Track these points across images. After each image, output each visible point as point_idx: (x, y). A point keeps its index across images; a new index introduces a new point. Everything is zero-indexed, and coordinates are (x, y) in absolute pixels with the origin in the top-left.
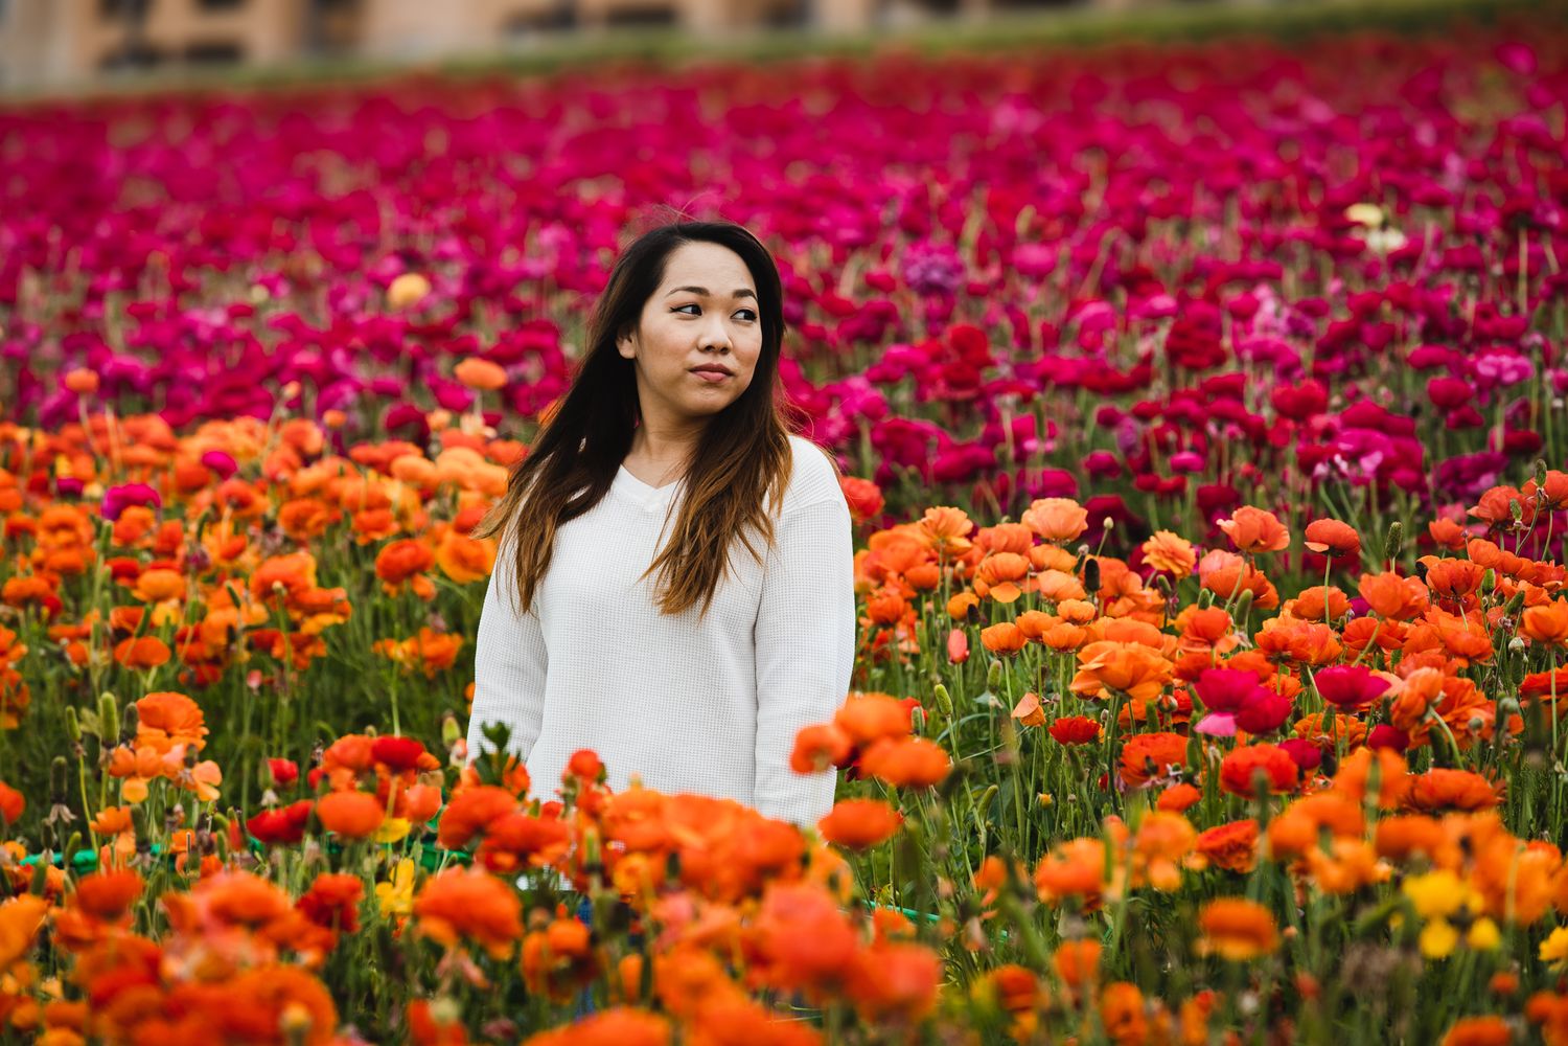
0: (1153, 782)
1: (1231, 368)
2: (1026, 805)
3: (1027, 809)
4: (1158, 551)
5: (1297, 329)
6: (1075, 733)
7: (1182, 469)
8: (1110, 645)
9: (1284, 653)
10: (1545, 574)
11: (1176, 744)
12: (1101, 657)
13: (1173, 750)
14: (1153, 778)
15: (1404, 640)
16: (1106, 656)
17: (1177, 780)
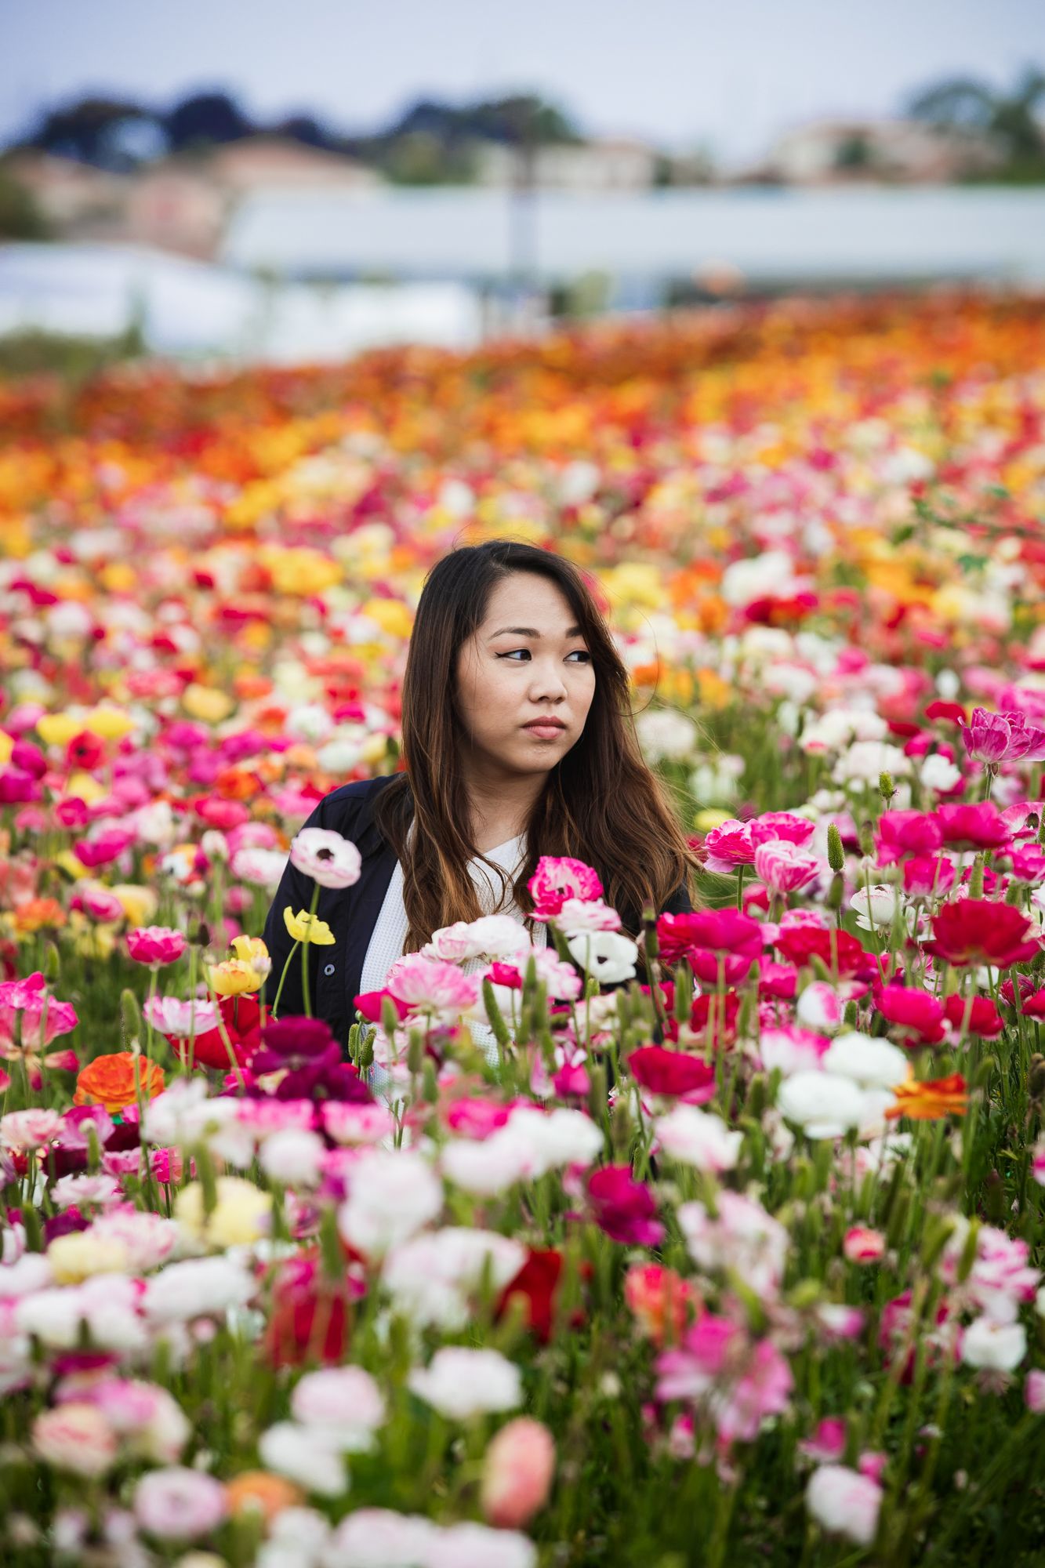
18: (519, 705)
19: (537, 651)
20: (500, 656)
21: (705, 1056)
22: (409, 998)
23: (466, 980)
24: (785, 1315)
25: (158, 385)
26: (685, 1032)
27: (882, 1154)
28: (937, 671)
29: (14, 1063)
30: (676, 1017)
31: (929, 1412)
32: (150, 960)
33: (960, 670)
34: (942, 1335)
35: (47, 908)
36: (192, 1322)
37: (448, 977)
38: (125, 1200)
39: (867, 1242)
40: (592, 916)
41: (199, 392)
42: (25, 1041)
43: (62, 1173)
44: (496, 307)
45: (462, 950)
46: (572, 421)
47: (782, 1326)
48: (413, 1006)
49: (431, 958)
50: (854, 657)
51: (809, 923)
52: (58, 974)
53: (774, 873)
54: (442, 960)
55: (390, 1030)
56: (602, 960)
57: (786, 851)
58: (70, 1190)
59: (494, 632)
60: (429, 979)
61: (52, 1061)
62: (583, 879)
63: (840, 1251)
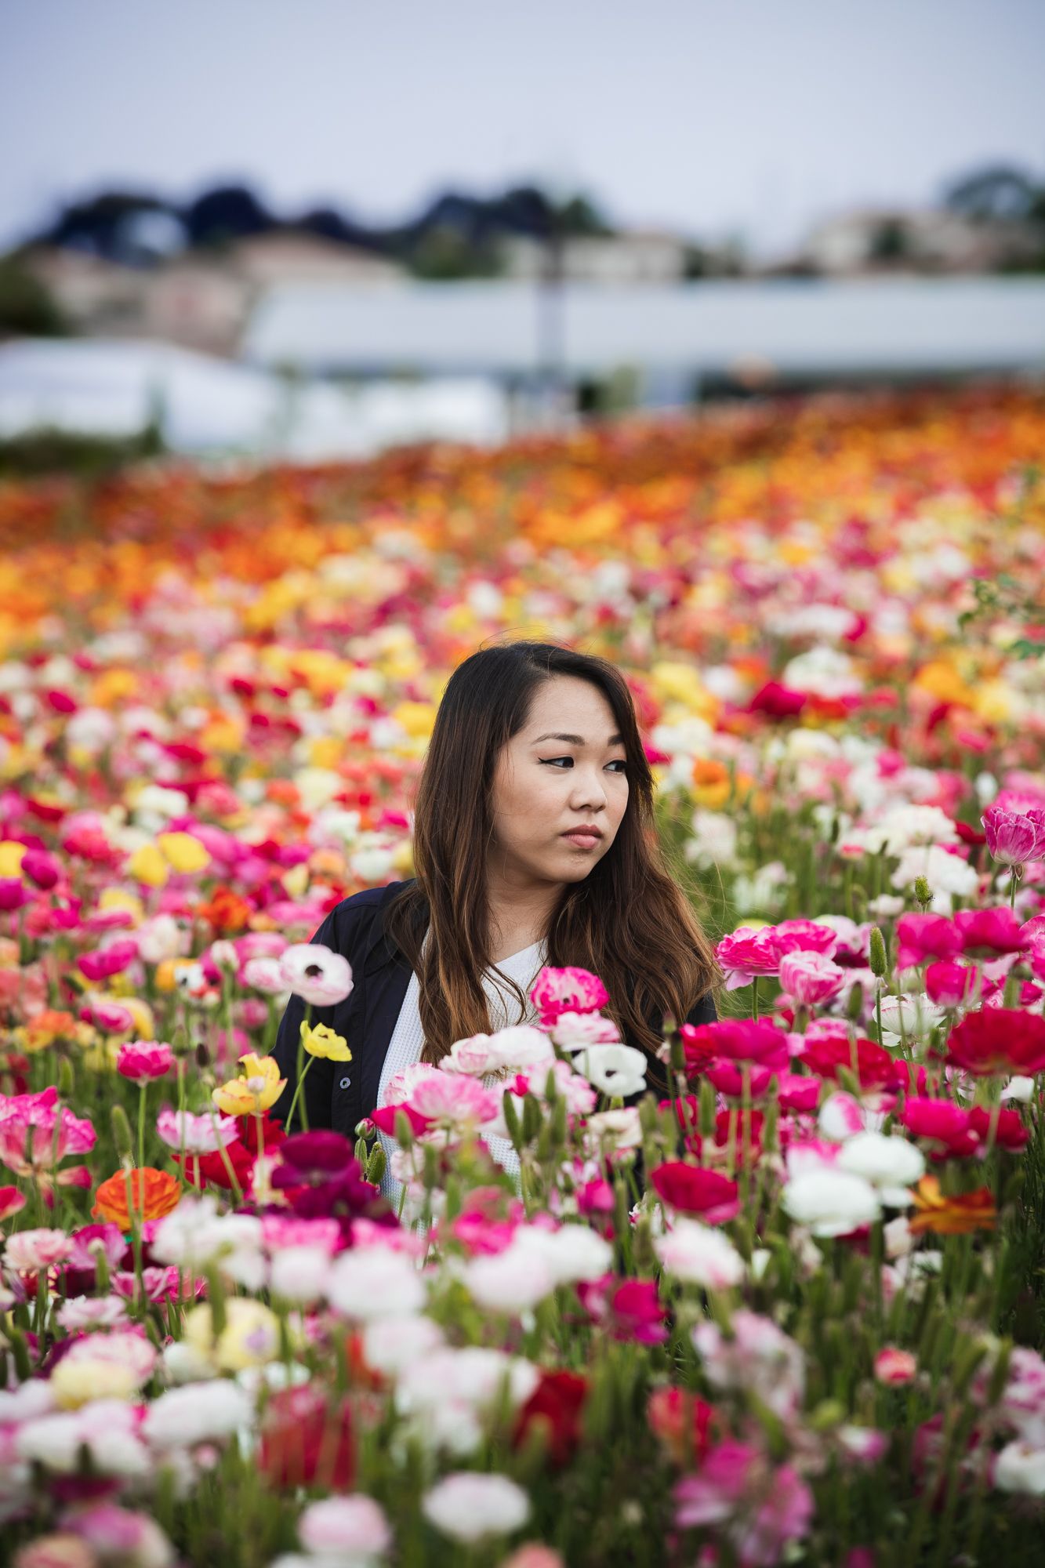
18: (560, 813)
19: (579, 757)
20: (543, 762)
21: (727, 1173)
22: (427, 1111)
23: (486, 1093)
24: (805, 1438)
25: (177, 485)
26: (709, 1147)
27: (909, 1272)
28: (975, 774)
29: (24, 1179)
30: (700, 1133)
31: (961, 1540)
32: (138, 1075)
33: (999, 774)
34: (975, 1460)
35: (60, 1021)
36: (196, 1447)
37: (467, 1091)
38: (134, 1323)
39: (897, 1364)
40: (588, 1029)
41: (218, 490)
42: (36, 1159)
43: (73, 1294)
44: (522, 401)
45: (482, 1064)
46: (603, 519)
47: (801, 1450)
48: (431, 1120)
49: (450, 1071)
50: (890, 759)
51: (836, 1034)
52: (72, 1089)
53: (798, 985)
54: (461, 1073)
55: (405, 1145)
56: (609, 1074)
57: (810, 963)
58: (76, 1311)
59: (536, 738)
60: (449, 1093)
61: (64, 1178)
62: (588, 988)
63: (870, 1373)
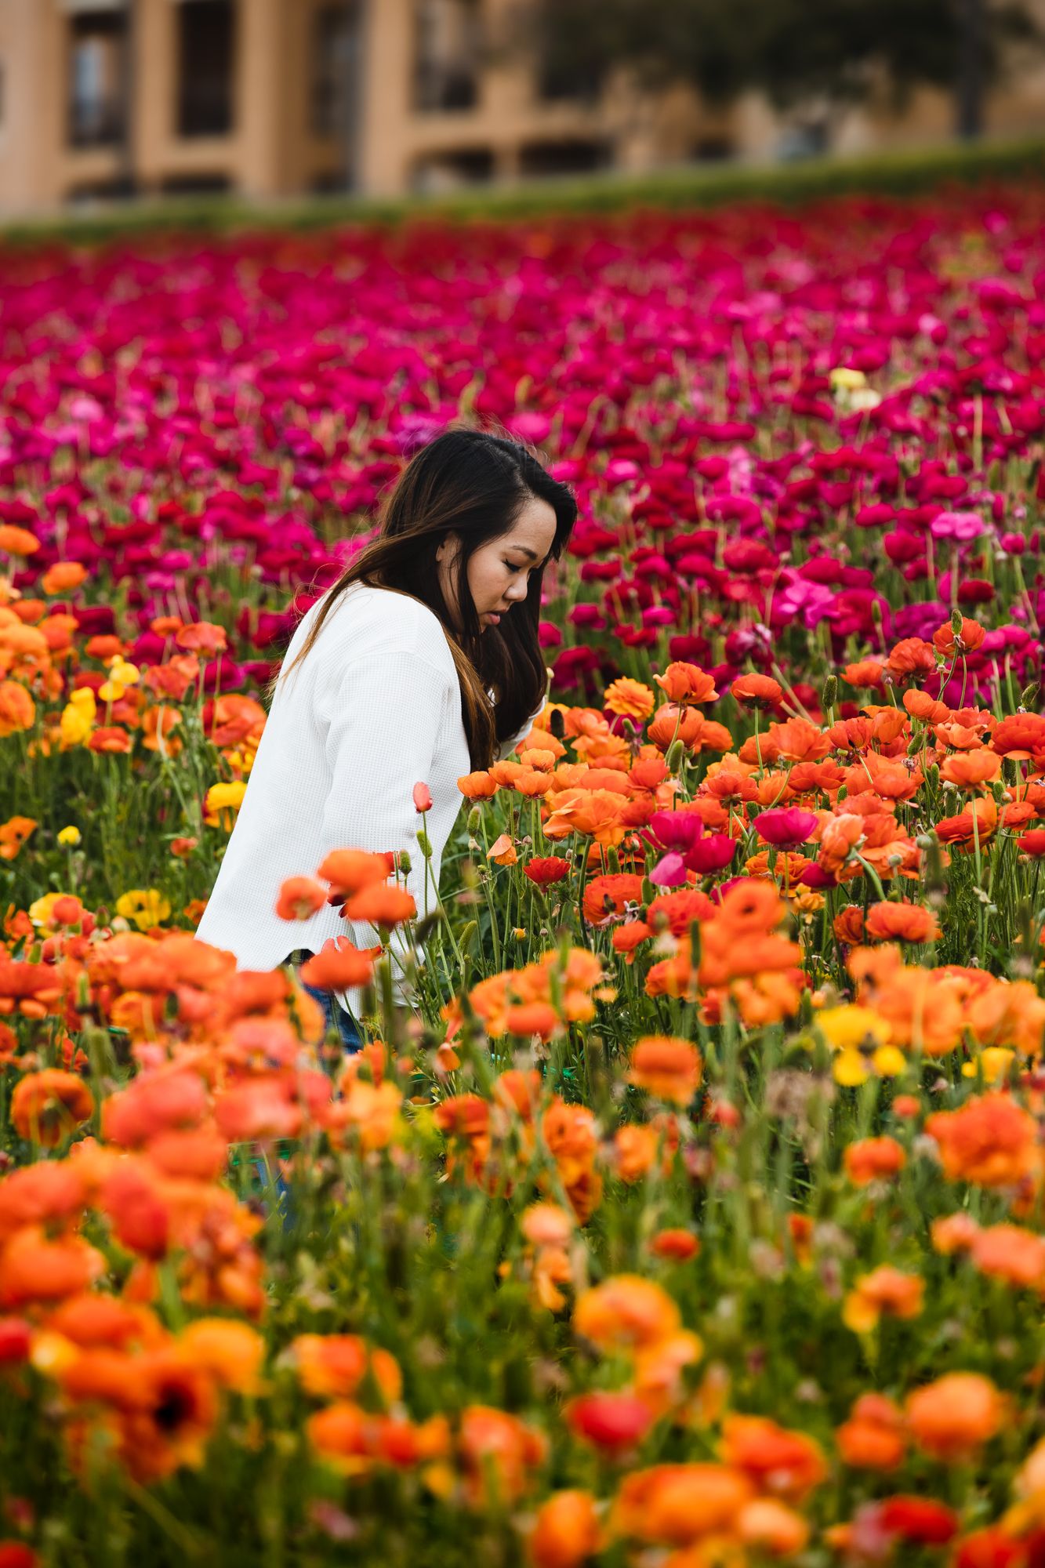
0: (612, 918)
1: (706, 525)
2: (501, 938)
3: (503, 942)
4: (617, 697)
5: (761, 489)
6: (549, 875)
7: (652, 623)
8: (579, 793)
9: (735, 796)
10: (971, 719)
11: (634, 883)
12: (571, 803)
13: (630, 889)
14: (612, 914)
15: (842, 780)
16: (576, 803)
17: (634, 916)
